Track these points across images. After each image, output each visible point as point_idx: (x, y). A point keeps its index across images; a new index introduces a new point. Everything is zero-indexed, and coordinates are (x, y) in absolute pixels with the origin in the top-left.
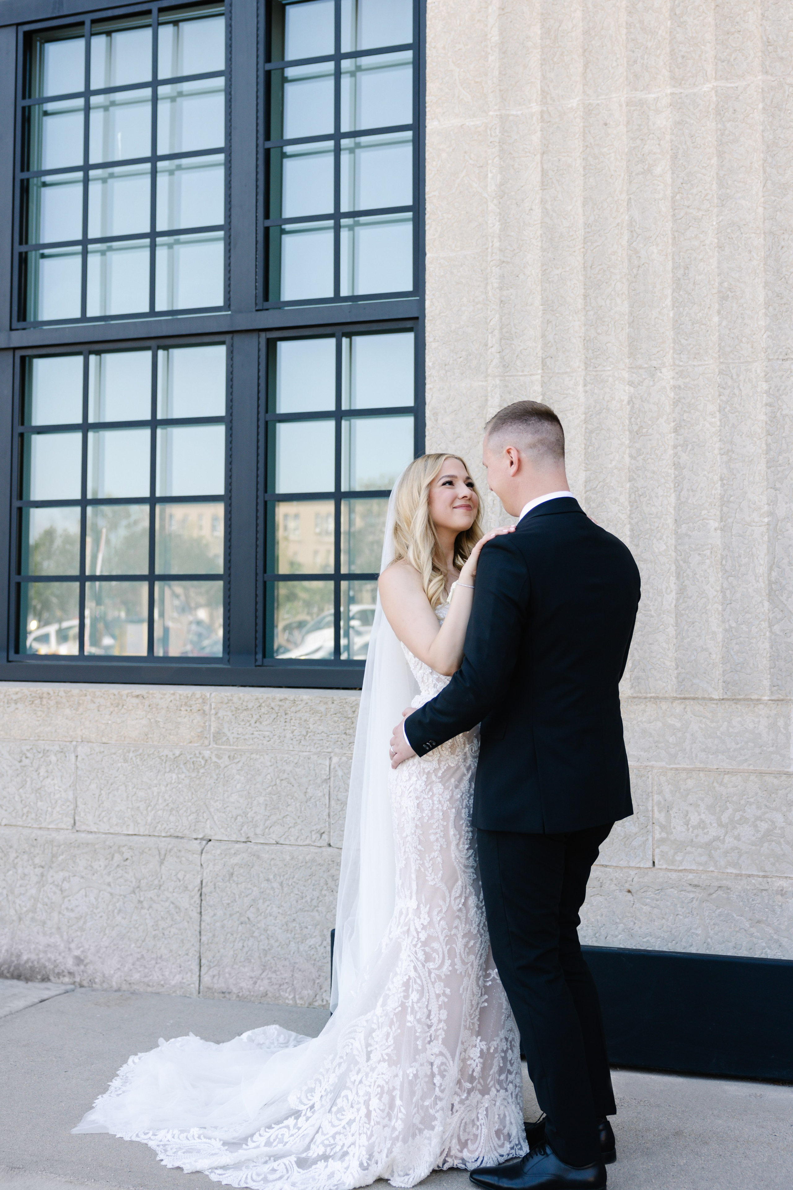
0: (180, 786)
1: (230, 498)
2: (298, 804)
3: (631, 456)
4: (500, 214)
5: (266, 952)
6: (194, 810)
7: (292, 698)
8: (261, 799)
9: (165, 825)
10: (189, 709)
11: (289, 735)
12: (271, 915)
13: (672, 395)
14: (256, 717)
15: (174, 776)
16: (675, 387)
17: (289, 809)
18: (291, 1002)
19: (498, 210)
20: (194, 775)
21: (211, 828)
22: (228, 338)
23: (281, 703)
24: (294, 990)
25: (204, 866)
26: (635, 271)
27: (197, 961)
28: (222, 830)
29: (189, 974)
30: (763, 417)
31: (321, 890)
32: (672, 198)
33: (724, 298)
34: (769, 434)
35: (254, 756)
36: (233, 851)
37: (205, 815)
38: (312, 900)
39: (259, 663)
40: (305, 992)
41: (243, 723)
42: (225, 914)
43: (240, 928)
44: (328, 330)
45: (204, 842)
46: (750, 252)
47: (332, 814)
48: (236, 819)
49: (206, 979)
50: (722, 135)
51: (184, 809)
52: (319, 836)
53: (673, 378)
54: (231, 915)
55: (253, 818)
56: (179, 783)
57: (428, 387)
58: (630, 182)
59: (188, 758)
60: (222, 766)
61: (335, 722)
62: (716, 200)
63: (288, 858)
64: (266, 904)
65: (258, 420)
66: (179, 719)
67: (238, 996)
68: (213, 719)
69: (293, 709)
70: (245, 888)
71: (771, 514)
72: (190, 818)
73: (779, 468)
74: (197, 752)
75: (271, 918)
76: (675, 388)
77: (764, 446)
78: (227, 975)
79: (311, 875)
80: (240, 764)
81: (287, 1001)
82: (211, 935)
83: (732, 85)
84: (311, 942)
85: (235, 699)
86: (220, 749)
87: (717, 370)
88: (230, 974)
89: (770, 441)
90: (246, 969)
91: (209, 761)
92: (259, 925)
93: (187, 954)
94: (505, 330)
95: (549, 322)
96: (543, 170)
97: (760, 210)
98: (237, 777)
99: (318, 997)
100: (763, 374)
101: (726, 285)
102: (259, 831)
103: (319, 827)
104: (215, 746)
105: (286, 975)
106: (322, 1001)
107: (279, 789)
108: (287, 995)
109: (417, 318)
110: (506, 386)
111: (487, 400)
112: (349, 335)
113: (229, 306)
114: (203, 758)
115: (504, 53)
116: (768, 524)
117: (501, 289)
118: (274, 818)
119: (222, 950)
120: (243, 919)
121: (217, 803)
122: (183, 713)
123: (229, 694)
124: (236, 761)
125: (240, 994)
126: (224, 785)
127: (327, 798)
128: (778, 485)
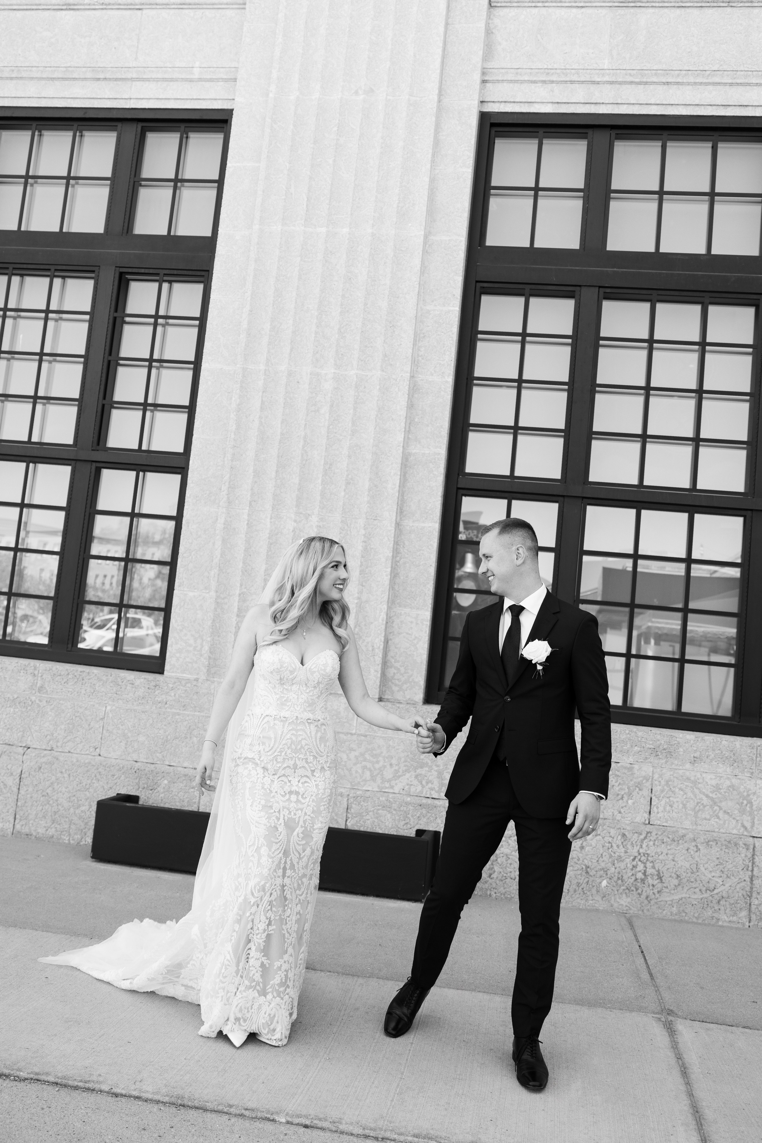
0: (15, 716)
1: (63, 554)
2: (84, 731)
4: (237, 420)
5: (55, 813)
6: (21, 730)
7: (87, 671)
8: (63, 727)
9: (3, 737)
10: (25, 672)
11: (83, 692)
12: (61, 792)
13: (316, 530)
14: (65, 680)
15: (12, 710)
16: (317, 526)
17: (79, 733)
18: (67, 842)
19: (236, 418)
20: (24, 710)
21: (31, 741)
22: (73, 462)
23: (81, 674)
24: (70, 835)
25: (24, 762)
26: (304, 462)
27: (13, 816)
28: (37, 743)
29: (8, 823)
30: (360, 548)
31: (92, 780)
32: (328, 427)
33: (348, 483)
34: (362, 557)
35: (61, 702)
36: (42, 755)
37: (28, 733)
38: (86, 785)
39: (69, 649)
40: (76, 837)
41: (57, 683)
42: (33, 790)
43: (42, 798)
44: (133, 467)
45: (26, 749)
46: (364, 461)
47: (103, 738)
48: (46, 737)
49: (18, 827)
50: (357, 398)
51: (16, 729)
52: (94, 749)
53: (317, 521)
54: (37, 791)
55: (56, 737)
56: (14, 714)
57: (185, 507)
58: (307, 415)
59: (22, 700)
60: (42, 706)
61: (111, 687)
62: (350, 432)
63: (75, 760)
64: (59, 786)
65: (85, 512)
66: (19, 677)
67: (36, 837)
68: (39, 679)
69: (88, 677)
70: (47, 776)
71: (359, 598)
72: (18, 734)
73: (366, 575)
74: (27, 697)
75: (61, 794)
77: (359, 563)
78: (31, 825)
79: (88, 771)
80: (53, 706)
81: (65, 841)
82: (23, 802)
83: (365, 374)
84: (83, 808)
85: (54, 669)
86: (41, 696)
87: (340, 520)
88: (32, 824)
89: (362, 561)
90: (43, 822)
91: (34, 703)
92: (53, 798)
93: (8, 812)
94: (231, 483)
95: (256, 482)
96: (262, 401)
97: (372, 441)
98: (50, 713)
99: (83, 840)
100: (363, 525)
101: (350, 476)
102: (59, 744)
103: (94, 745)
104: (39, 694)
105: (66, 826)
106: (86, 841)
107: (74, 722)
108: (65, 838)
109: (184, 468)
110: (229, 513)
111: (217, 519)
112: (144, 471)
113: (76, 445)
114: (31, 700)
115: (249, 334)
116: (357, 603)
117: (232, 461)
118: (69, 738)
119: (29, 811)
120: (44, 793)
121: (36, 727)
122: (22, 674)
123: (50, 666)
124: (50, 704)
125: (37, 836)
126: (41, 717)
127: (101, 728)
128: (364, 584)
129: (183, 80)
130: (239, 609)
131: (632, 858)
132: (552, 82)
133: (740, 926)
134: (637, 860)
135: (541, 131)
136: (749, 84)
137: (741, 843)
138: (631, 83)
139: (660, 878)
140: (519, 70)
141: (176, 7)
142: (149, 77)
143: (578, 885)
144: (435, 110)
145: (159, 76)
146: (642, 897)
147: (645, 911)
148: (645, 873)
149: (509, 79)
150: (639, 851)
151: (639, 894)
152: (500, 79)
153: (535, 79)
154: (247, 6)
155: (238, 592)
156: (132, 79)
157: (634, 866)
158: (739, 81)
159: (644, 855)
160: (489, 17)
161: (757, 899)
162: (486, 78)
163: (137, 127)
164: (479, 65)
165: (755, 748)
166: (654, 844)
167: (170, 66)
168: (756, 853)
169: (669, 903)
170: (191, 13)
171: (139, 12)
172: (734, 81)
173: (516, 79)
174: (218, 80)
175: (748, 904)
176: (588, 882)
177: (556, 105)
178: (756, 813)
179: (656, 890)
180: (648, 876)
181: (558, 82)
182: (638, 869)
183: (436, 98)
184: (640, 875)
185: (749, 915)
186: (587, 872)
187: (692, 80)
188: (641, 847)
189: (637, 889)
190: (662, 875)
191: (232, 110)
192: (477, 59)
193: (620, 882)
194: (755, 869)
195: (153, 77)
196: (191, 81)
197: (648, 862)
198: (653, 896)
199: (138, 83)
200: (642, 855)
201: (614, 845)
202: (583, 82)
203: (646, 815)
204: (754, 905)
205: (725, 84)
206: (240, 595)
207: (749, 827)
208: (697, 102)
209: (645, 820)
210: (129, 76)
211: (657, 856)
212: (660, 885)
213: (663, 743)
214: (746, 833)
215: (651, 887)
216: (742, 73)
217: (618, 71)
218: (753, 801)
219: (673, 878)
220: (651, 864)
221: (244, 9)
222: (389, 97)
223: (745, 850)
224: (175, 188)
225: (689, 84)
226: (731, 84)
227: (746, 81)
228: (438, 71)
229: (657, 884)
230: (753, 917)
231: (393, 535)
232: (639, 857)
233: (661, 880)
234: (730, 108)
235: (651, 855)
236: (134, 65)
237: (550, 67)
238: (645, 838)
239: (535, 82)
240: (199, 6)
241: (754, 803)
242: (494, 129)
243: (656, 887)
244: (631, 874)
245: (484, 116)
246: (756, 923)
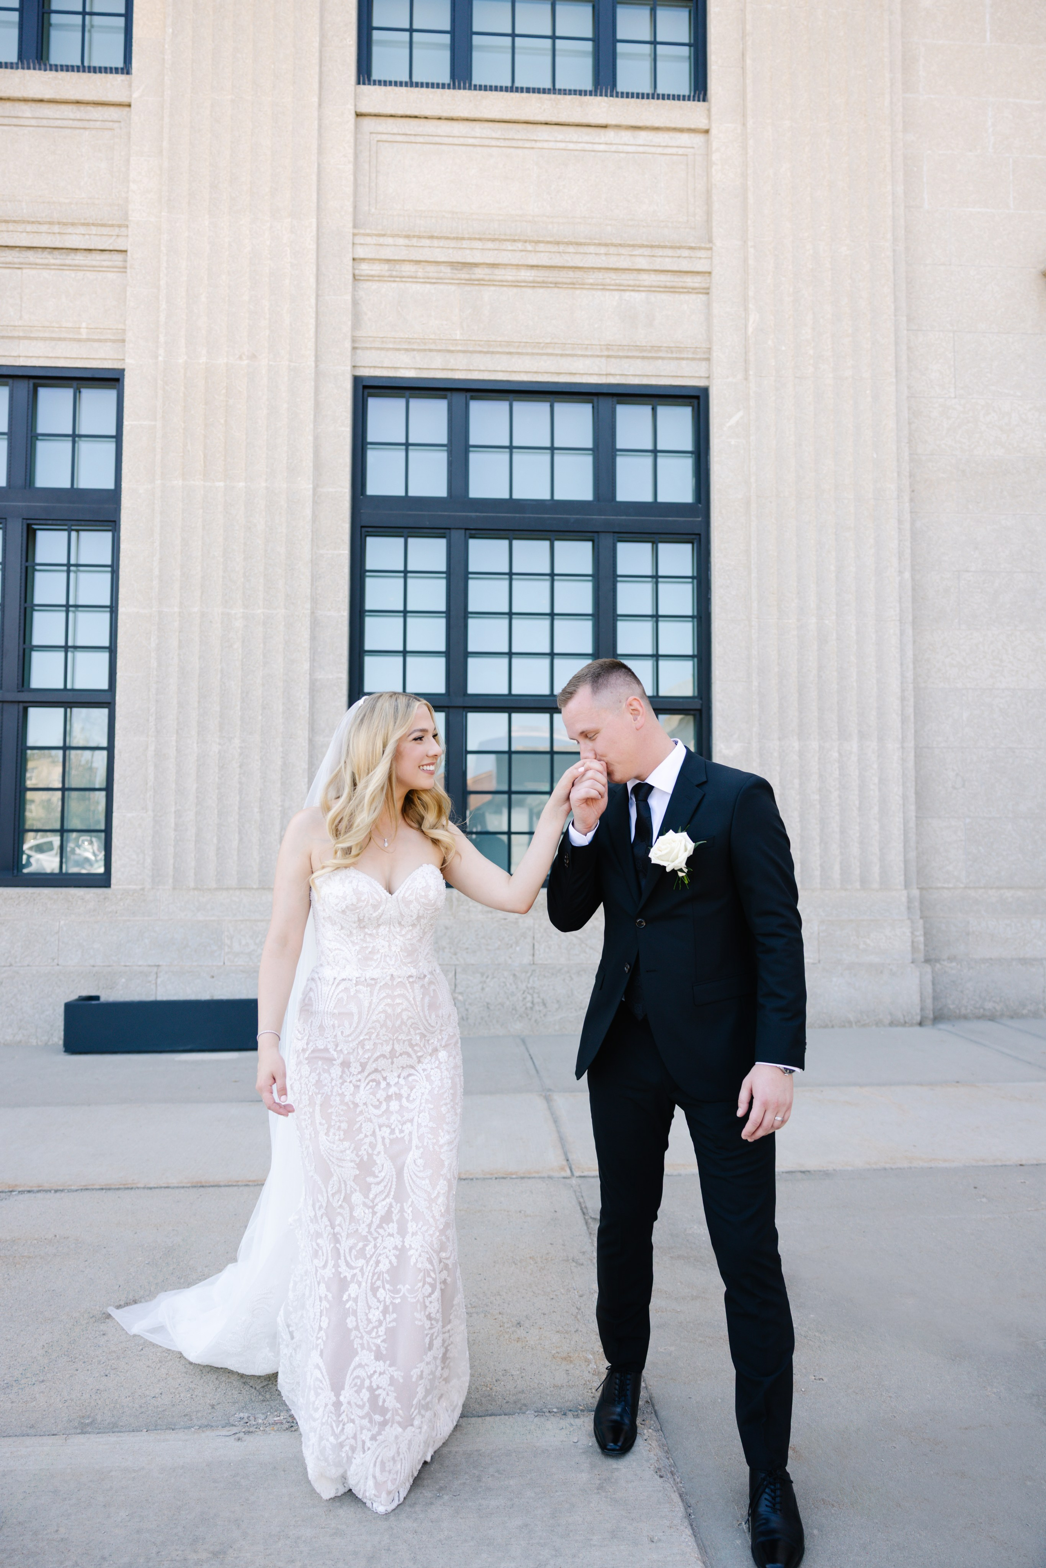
2: (41, 945)
3: (219, 778)
4: (157, 658)
11: (36, 911)
14: (16, 903)
17: (35, 948)
19: (156, 656)
26: (223, 692)
31: (54, 987)
32: (242, 660)
33: (264, 708)
34: (282, 770)
38: (48, 992)
39: (15, 875)
40: (43, 1038)
44: (59, 705)
46: (277, 688)
47: (60, 949)
50: (265, 634)
52: (52, 960)
57: (116, 737)
58: (222, 650)
61: (62, 904)
62: (262, 664)
63: (34, 973)
65: (17, 749)
69: (39, 898)
76: (241, 747)
79: (48, 980)
83: (271, 612)
87: (260, 741)
94: (158, 715)
95: (180, 712)
96: (179, 640)
97: (282, 670)
101: (265, 702)
103: (52, 956)
106: (53, 1042)
107: (30, 938)
109: (109, 703)
110: (158, 741)
111: (148, 747)
112: (71, 708)
115: (161, 580)
117: (156, 695)
118: (26, 953)
127: (57, 941)
129: (71, 339)
130: (176, 825)
131: (522, 992)
132: (414, 350)
134: (526, 993)
135: (407, 393)
136: (575, 355)
138: (480, 352)
139: (544, 1004)
140: (384, 339)
141: (56, 267)
142: (36, 336)
143: (482, 1018)
144: (313, 375)
145: (47, 335)
146: (532, 1021)
147: (535, 1032)
148: (533, 1003)
149: (376, 346)
150: (527, 986)
151: (529, 1019)
152: (368, 346)
153: (398, 347)
154: (128, 271)
155: (173, 810)
156: (19, 338)
157: (524, 998)
158: (567, 352)
159: (531, 989)
160: (354, 289)
162: (357, 345)
163: (29, 384)
164: (349, 334)
166: (538, 979)
167: (57, 326)
169: (552, 1023)
170: (73, 274)
171: (19, 271)
172: (564, 352)
173: (382, 346)
174: (106, 340)
176: (489, 1016)
177: (418, 370)
179: (542, 1015)
180: (535, 1004)
181: (419, 350)
182: (527, 1000)
183: (313, 364)
184: (529, 1005)
186: (488, 1008)
187: (530, 350)
188: (528, 982)
189: (527, 1015)
190: (545, 1002)
191: (123, 370)
192: (347, 328)
193: (514, 1012)
195: (41, 336)
196: (79, 340)
198: (540, 1019)
199: (26, 342)
200: (529, 988)
201: (508, 985)
202: (439, 351)
203: (531, 958)
205: (557, 355)
206: (175, 812)
208: (535, 370)
209: (530, 961)
210: (16, 334)
212: (545, 1010)
215: (538, 1013)
216: (570, 346)
217: (469, 342)
220: (537, 995)
221: (126, 272)
222: (271, 363)
224: (74, 442)
225: (527, 354)
226: (562, 355)
227: (573, 352)
228: (313, 340)
229: (542, 1010)
231: (307, 750)
232: (527, 991)
233: (545, 1006)
234: (561, 376)
236: (20, 323)
237: (411, 337)
238: (531, 975)
239: (399, 350)
240: (79, 268)
242: (366, 391)
243: (542, 1012)
244: (522, 1004)
245: (357, 380)
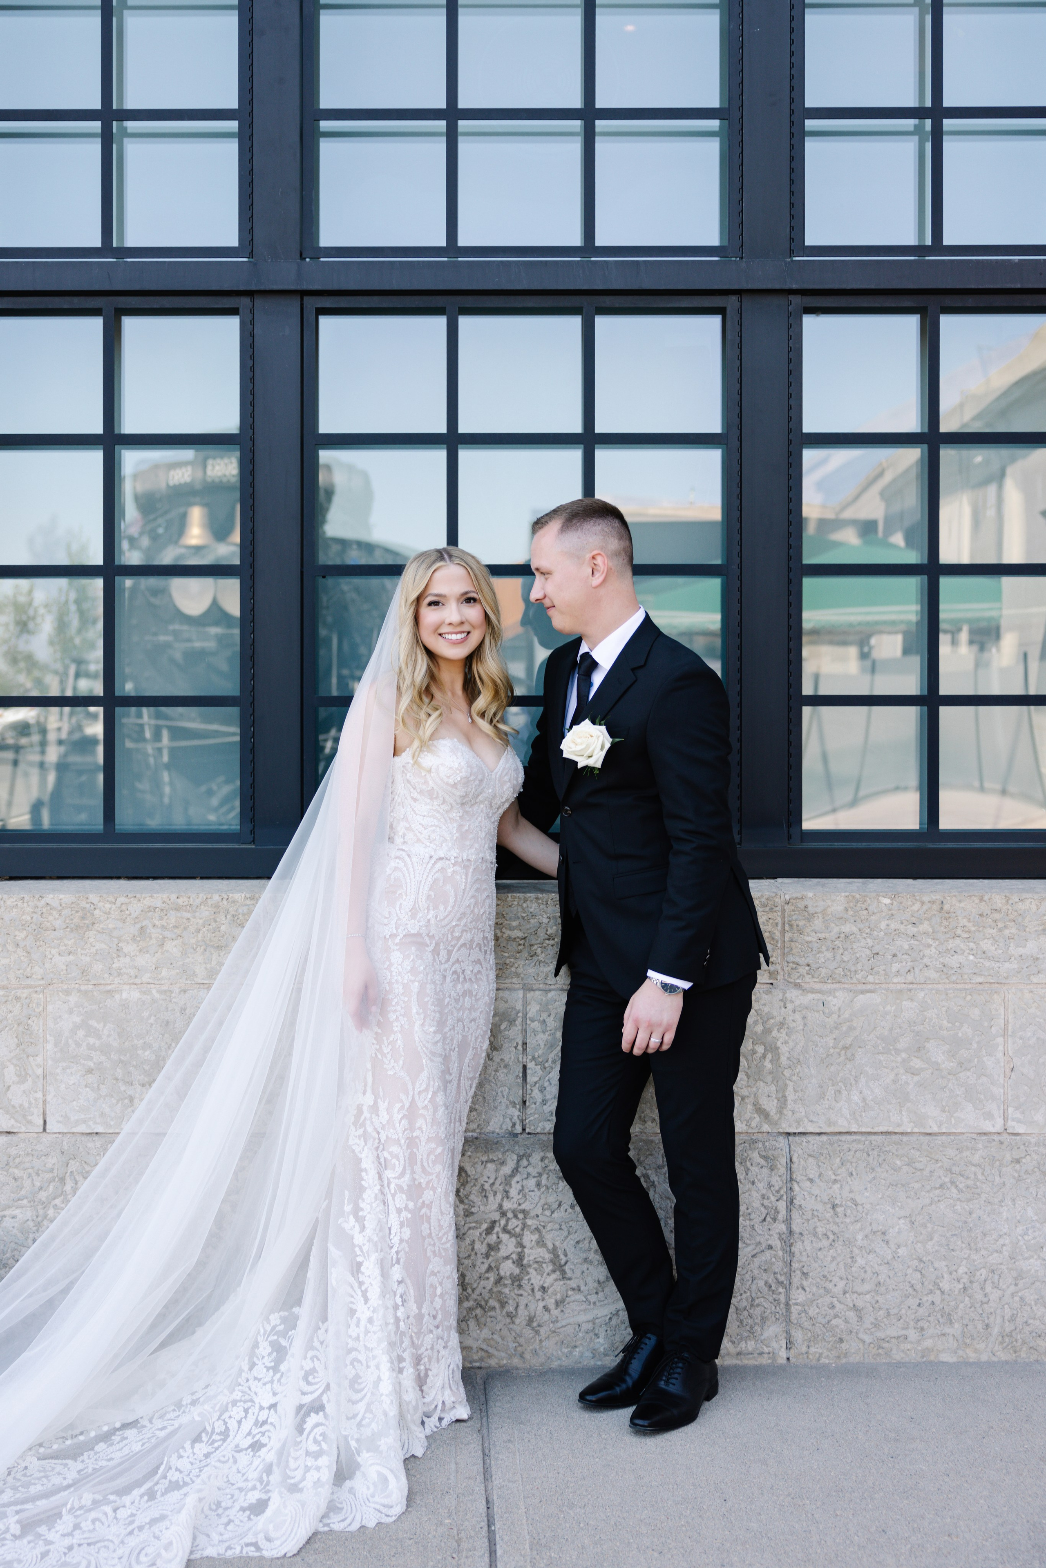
131: (485, 1226)
133: (765, 1361)
134: (497, 1229)
137: (755, 1155)
146: (517, 1321)
147: (527, 1356)
148: (519, 1261)
150: (500, 1206)
151: (509, 1315)
157: (490, 1247)
159: (516, 1216)
161: (804, 1289)
165: (779, 908)
166: (538, 1185)
168: (794, 1176)
169: (585, 1327)
175: (782, 1306)
178: (787, 1073)
179: (553, 1301)
180: (530, 1266)
182: (503, 1252)
184: (508, 1268)
185: (787, 1332)
189: (503, 1304)
190: (563, 1259)
194: (795, 1214)
197: (526, 1232)
198: (546, 1317)
200: (510, 1215)
204: (797, 1304)
207: (773, 1112)
209: (514, 1125)
211: (548, 1213)
212: (559, 1286)
213: (545, 921)
214: (766, 1128)
215: (538, 1294)
218: (779, 1044)
219: (591, 1263)
220: (535, 1237)
223: (766, 1171)
229: (552, 1285)
230: (798, 1335)
232: (503, 1222)
233: (563, 1272)
235: (532, 1214)
238: (515, 1171)
241: (784, 1049)
243: (550, 1291)
244: (486, 1266)
246: (804, 1349)
